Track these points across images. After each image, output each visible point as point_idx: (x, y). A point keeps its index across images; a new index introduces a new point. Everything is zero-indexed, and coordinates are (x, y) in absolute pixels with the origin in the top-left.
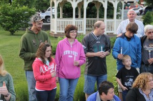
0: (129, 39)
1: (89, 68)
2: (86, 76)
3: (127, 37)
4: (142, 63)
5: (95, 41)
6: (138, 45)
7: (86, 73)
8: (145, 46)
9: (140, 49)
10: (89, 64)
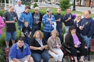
0: (27, 14)
1: (7, 29)
2: (6, 33)
3: (26, 13)
4: (33, 25)
5: (10, 15)
6: (31, 17)
7: (6, 31)
8: (34, 17)
9: (32, 18)
10: (7, 27)
